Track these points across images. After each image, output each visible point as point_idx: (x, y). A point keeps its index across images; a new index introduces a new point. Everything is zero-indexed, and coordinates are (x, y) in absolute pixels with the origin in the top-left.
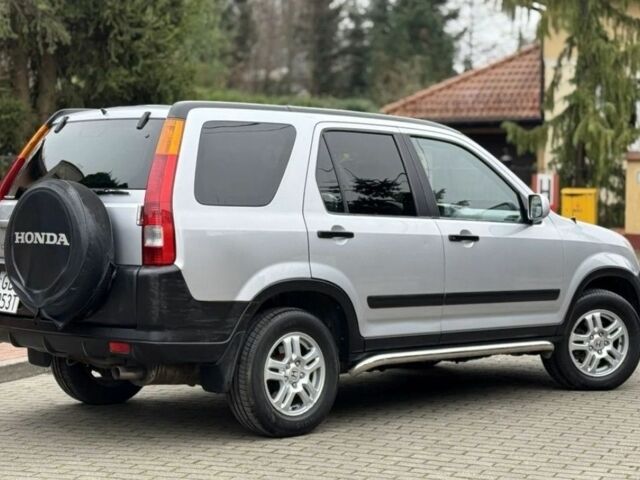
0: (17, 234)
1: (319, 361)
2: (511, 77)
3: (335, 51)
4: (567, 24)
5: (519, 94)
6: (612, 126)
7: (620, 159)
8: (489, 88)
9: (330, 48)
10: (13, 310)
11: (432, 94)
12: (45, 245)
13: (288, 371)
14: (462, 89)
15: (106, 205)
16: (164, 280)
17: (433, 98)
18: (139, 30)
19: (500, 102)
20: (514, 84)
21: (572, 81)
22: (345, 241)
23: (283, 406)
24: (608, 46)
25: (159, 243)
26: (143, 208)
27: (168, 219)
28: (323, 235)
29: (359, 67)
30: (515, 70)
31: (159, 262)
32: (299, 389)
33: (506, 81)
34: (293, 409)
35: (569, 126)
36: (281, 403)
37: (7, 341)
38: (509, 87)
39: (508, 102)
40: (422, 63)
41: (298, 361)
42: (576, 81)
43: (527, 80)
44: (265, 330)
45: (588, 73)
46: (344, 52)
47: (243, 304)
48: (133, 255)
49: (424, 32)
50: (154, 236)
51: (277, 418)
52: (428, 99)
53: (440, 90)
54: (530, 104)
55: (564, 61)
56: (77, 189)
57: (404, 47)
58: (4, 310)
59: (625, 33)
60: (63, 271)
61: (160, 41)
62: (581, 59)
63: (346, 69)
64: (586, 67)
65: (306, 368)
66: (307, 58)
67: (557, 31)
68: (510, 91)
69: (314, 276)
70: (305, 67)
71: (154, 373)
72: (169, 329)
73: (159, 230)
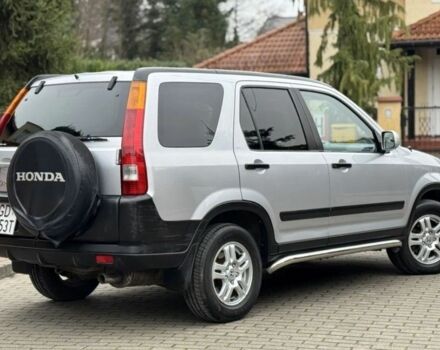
0: (18, 174)
1: (248, 263)
2: (282, 44)
3: (138, 26)
4: (331, 4)
5: (290, 56)
6: (366, 78)
7: (372, 101)
8: (267, 51)
9: (134, 24)
10: (11, 231)
11: (226, 56)
12: (43, 182)
13: (228, 271)
14: (248, 52)
15: (90, 149)
16: (140, 207)
17: (228, 59)
18: (33, 13)
19: (276, 61)
20: (285, 48)
21: (335, 46)
22: (264, 171)
23: (225, 298)
24: (361, 20)
25: (134, 177)
26: (121, 151)
27: (141, 160)
28: (249, 167)
29: (156, 37)
30: (285, 38)
31: (135, 192)
32: (236, 285)
33: (279, 46)
34: (232, 300)
35: (334, 78)
36: (223, 296)
37: (5, 256)
38: (282, 51)
39: (282, 61)
40: (205, 33)
41: (234, 264)
42: (338, 45)
43: (294, 45)
44: (212, 241)
45: (347, 39)
46: (144, 27)
47: (196, 222)
48: (114, 188)
49: (205, 11)
50: (129, 172)
51: (222, 308)
52: (224, 60)
53: (233, 53)
54: (298, 63)
55: (329, 31)
56: (68, 138)
57: (191, 22)
58: (2, 232)
59: (371, 11)
60: (61, 202)
61: (48, 21)
62: (341, 30)
63: (147, 39)
64: (345, 35)
65: (240, 268)
66: (117, 32)
67: (324, 10)
68: (282, 54)
69: (245, 198)
70: (116, 38)
71: (130, 278)
72: (145, 244)
73: (134, 167)
